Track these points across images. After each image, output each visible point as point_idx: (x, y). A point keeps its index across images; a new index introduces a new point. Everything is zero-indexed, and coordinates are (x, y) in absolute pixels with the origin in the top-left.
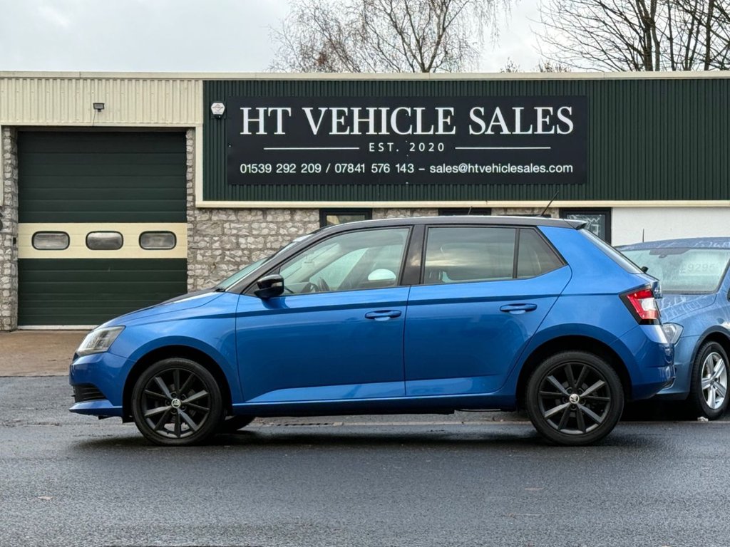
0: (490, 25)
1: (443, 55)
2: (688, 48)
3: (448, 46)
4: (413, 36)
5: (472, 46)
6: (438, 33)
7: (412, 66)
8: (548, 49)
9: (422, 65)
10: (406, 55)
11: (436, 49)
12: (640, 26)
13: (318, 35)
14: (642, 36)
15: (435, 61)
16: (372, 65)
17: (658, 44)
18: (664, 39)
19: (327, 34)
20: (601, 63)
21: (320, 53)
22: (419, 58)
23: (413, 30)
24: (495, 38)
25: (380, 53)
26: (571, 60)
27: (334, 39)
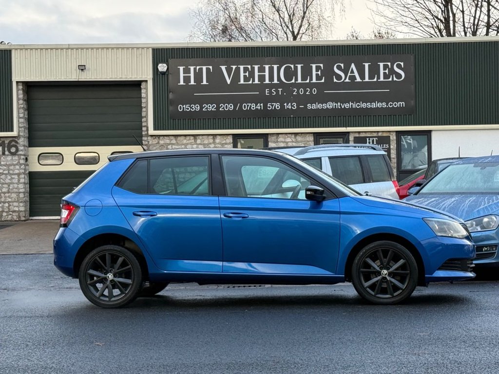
0: (339, 4)
1: (307, 26)
2: (475, 17)
3: (310, 19)
4: (286, 12)
5: (327, 19)
6: (304, 11)
7: (286, 33)
8: (379, 19)
9: (293, 32)
10: (281, 26)
11: (302, 21)
12: (442, 3)
13: (221, 13)
14: (443, 9)
15: (301, 29)
16: (259, 33)
17: (454, 15)
18: (458, 11)
19: (228, 13)
20: (415, 29)
21: (223, 26)
22: (290, 28)
23: (286, 8)
24: (343, 13)
25: (264, 25)
26: (395, 27)
27: (232, 15)
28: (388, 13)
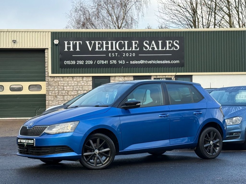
0: (141, 12)
1: (125, 23)
2: (208, 20)
3: (127, 20)
4: (115, 16)
5: (135, 20)
6: (124, 15)
7: (115, 27)
8: (162, 21)
9: (118, 26)
10: (112, 23)
11: (123, 21)
12: (192, 13)
13: (82, 16)
14: (193, 16)
15: (122, 25)
16: (101, 26)
17: (198, 19)
18: (200, 17)
19: (85, 16)
20: (179, 25)
21: (83, 22)
22: (117, 24)
23: (115, 14)
24: (143, 17)
25: (104, 22)
26: (169, 24)
27: (87, 17)
28: (166, 17)
